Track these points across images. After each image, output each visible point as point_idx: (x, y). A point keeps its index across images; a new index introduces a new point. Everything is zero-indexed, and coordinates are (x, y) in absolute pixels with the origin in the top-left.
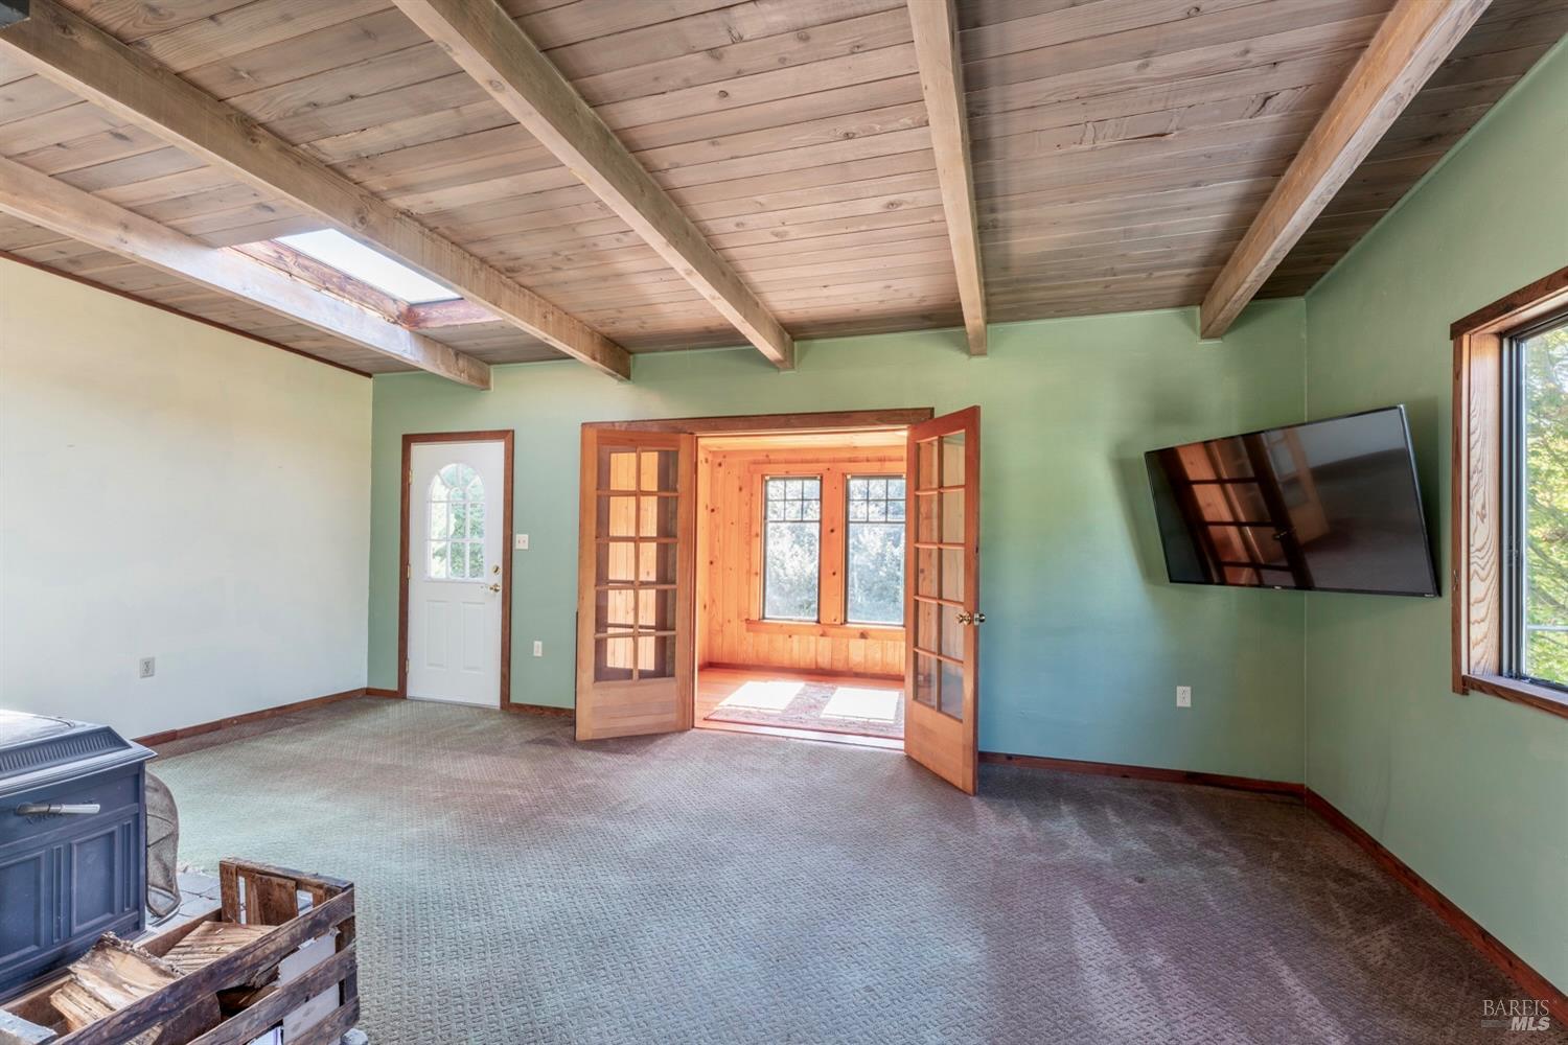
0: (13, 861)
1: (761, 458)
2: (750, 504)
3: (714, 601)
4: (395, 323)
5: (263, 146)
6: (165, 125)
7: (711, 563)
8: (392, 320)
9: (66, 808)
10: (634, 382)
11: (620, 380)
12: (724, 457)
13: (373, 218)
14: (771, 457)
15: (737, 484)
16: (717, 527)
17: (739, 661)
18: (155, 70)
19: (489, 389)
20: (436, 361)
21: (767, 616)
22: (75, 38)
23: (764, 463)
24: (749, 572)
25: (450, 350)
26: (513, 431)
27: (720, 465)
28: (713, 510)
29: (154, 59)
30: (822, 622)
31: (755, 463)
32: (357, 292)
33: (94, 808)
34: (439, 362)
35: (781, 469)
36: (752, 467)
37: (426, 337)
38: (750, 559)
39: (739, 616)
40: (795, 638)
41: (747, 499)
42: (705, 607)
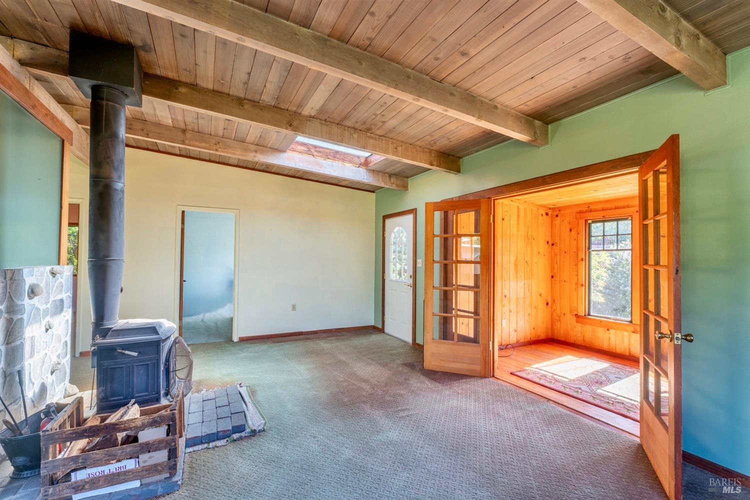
0: (115, 367)
1: (584, 209)
2: (576, 239)
3: (554, 301)
4: (359, 167)
5: (246, 107)
6: (210, 110)
7: (552, 277)
8: (357, 166)
9: (127, 352)
10: (462, 174)
11: (456, 174)
12: (560, 211)
13: (295, 123)
14: (592, 207)
15: (568, 227)
16: (556, 255)
17: (571, 340)
18: (206, 92)
19: (408, 190)
20: (379, 180)
21: (592, 314)
22: (180, 90)
23: (586, 212)
24: (577, 284)
25: (386, 174)
26: (416, 209)
27: (557, 216)
28: (553, 245)
29: (204, 88)
30: (633, 323)
31: (581, 212)
32: (342, 157)
33: (135, 354)
34: (380, 181)
35: (599, 215)
36: (578, 216)
37: (373, 170)
38: (577, 275)
39: (571, 312)
40: (612, 331)
41: (575, 236)
42: (547, 304)
